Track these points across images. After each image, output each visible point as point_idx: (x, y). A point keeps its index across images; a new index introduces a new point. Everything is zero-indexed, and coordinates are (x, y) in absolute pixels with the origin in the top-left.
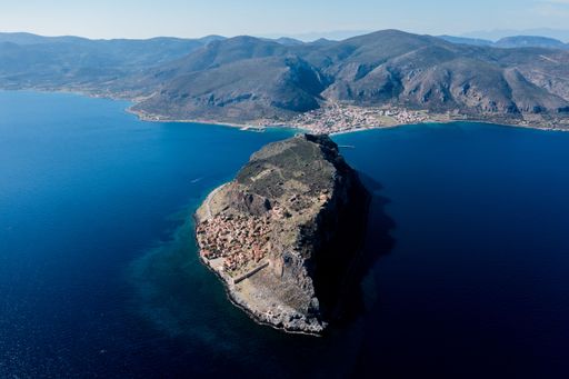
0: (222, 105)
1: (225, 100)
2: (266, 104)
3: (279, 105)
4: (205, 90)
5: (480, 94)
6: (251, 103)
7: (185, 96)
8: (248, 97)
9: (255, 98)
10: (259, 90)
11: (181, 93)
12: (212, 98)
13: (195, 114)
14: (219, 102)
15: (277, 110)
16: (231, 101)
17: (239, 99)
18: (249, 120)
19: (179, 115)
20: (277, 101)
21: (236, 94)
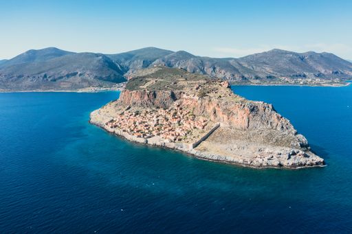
0: (55, 80)
1: (56, 77)
2: (91, 78)
3: (101, 78)
4: (37, 72)
5: (223, 71)
6: (78, 79)
7: (20, 77)
8: (75, 74)
9: (80, 75)
10: (84, 69)
11: (15, 75)
12: (45, 76)
13: (32, 87)
14: (51, 78)
15: (100, 82)
16: (62, 77)
17: (68, 76)
18: (80, 88)
19: (19, 88)
20: (99, 76)
21: (64, 72)
